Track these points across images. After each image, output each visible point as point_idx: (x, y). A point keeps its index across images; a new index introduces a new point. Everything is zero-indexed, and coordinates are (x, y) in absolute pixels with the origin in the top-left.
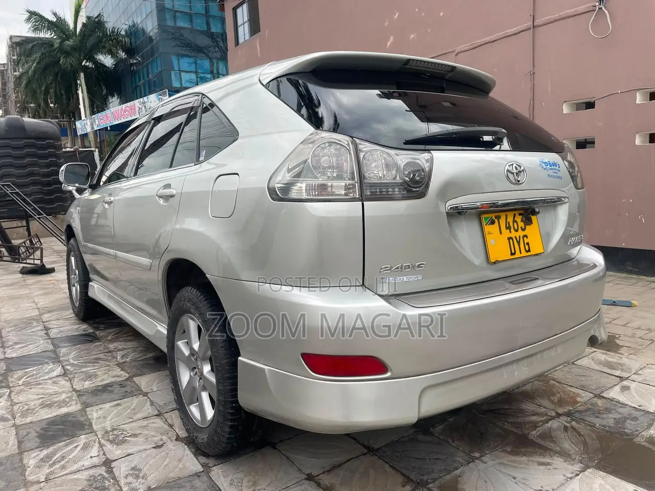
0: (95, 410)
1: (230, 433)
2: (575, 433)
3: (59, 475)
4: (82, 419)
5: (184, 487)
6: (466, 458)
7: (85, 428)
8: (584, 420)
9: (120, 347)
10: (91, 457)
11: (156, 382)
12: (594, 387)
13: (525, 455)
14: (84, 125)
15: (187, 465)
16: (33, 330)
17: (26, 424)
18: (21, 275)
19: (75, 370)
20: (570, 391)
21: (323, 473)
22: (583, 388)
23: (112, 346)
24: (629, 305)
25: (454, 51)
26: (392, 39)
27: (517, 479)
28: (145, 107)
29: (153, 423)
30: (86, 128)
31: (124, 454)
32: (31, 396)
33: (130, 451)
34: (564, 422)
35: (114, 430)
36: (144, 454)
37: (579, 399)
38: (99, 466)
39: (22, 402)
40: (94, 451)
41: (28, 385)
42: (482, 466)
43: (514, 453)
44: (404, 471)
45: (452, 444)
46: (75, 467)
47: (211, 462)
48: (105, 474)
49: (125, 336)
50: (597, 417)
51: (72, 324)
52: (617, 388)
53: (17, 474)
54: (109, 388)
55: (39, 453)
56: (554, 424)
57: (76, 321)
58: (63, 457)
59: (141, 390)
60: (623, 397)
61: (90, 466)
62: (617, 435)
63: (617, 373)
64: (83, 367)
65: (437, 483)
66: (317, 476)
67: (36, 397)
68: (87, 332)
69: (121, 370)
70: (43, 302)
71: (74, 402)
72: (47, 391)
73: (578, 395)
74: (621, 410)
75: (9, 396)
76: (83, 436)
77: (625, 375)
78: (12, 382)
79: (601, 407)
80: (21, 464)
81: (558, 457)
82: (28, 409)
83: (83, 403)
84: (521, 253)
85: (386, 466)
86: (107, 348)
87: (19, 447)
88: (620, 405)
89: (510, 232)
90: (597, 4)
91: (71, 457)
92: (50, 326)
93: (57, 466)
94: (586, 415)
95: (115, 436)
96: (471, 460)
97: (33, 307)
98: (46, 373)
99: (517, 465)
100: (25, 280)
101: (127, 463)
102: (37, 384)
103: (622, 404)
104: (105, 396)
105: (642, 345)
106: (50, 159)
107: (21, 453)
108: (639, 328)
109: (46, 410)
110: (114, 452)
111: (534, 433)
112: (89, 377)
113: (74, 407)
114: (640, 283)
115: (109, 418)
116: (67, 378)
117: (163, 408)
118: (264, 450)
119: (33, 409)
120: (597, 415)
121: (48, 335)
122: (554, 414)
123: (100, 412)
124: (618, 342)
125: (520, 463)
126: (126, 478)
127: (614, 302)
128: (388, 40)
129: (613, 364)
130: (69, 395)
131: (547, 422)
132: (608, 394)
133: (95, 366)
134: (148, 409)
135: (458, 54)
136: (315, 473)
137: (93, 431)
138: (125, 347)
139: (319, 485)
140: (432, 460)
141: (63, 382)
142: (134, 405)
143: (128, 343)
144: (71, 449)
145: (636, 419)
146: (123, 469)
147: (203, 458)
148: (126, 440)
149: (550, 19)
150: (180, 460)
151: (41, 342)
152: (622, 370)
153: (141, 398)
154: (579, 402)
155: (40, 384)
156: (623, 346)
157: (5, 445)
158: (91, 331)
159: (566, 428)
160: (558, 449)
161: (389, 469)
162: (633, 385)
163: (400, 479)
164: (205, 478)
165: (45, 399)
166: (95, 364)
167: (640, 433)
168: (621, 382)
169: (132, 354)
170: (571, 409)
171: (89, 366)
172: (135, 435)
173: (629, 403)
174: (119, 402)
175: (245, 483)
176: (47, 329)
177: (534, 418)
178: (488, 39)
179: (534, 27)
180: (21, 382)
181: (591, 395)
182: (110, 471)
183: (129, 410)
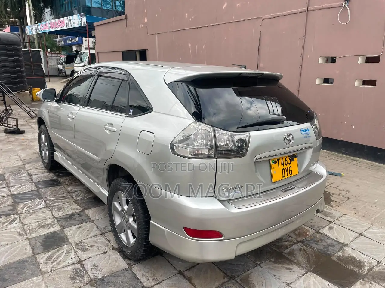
0: (68, 230)
1: (143, 253)
2: (304, 253)
3: (57, 268)
4: (63, 236)
5: (120, 276)
6: (253, 264)
7: (65, 241)
8: (310, 246)
9: (74, 190)
10: (72, 258)
11: (97, 214)
12: (316, 227)
13: (280, 263)
14: (31, 30)
15: (120, 264)
16: (22, 176)
17: (33, 238)
18: (5, 134)
19: (52, 204)
20: (305, 228)
21: (186, 270)
22: (311, 227)
23: (69, 189)
24: (340, 175)
25: (262, 18)
26: (226, 4)
27: (276, 277)
28: (71, 22)
29: (100, 239)
30: (32, 32)
31: (88, 257)
32: (32, 220)
33: (91, 255)
34: (300, 246)
35: (80, 243)
36: (98, 257)
37: (308, 233)
38: (76, 263)
39: (28, 224)
40: (72, 255)
41: (28, 213)
42: (260, 269)
43: (276, 262)
44: (224, 271)
45: (247, 256)
46: (64, 264)
47: (132, 263)
48: (80, 268)
49: (75, 182)
50: (316, 244)
51: (44, 173)
52: (327, 228)
53: (36, 267)
54: (73, 217)
55: (44, 255)
56: (295, 247)
57: (45, 170)
58: (57, 258)
59: (90, 219)
60: (329, 233)
61: (72, 263)
62: (324, 255)
63: (328, 219)
64: (56, 202)
65: (239, 277)
66: (183, 272)
67: (35, 221)
68: (53, 178)
69: (77, 205)
70: (24, 155)
71: (56, 225)
72: (40, 217)
73: (308, 231)
74: (328, 241)
75: (20, 219)
76: (65, 246)
77: (332, 220)
78: (19, 211)
79: (318, 238)
80: (36, 262)
81: (295, 265)
82: (32, 229)
83: (61, 226)
84: (287, 175)
85: (216, 267)
86: (67, 190)
87: (33, 252)
88: (327, 238)
89: (283, 166)
90: (344, 3)
91: (61, 258)
92: (32, 173)
93: (55, 263)
94: (310, 243)
95: (82, 247)
96: (255, 266)
97: (18, 159)
98: (36, 205)
99: (276, 269)
100: (8, 138)
101: (90, 262)
102: (33, 213)
103: (328, 237)
104: (72, 222)
105: (343, 201)
106: (15, 58)
107: (35, 255)
108: (343, 190)
109: (42, 229)
110: (83, 256)
111: (285, 251)
112: (60, 209)
113: (56, 228)
114: (348, 161)
115: (76, 235)
116: (49, 209)
117: (104, 230)
118: (157, 257)
119: (35, 229)
120: (316, 243)
121: (32, 180)
122: (296, 241)
123: (71, 232)
124: (331, 198)
125: (278, 268)
126: (91, 270)
127: (333, 173)
128: (224, 5)
129: (327, 213)
130: (52, 220)
131: (292, 246)
132: (322, 231)
133: (62, 202)
134: (96, 231)
135: (263, 20)
136: (182, 271)
137: (69, 243)
138: (77, 190)
139: (184, 277)
140: (237, 265)
141: (47, 212)
142: (88, 228)
143: (78, 187)
144: (61, 254)
145: (333, 246)
146: (89, 266)
147: (128, 260)
148: (88, 249)
149: (317, 7)
150: (116, 261)
151: (29, 184)
152: (331, 217)
153: (91, 224)
154: (308, 235)
155: (35, 213)
156: (333, 201)
157: (25, 250)
158: (55, 178)
159: (301, 249)
160: (296, 261)
161: (218, 270)
162: (335, 227)
163: (223, 274)
164: (130, 272)
165: (40, 222)
166: (62, 201)
167: (335, 254)
168: (329, 224)
169: (81, 195)
170: (304, 239)
171: (59, 202)
172: (91, 246)
173: (332, 237)
174: (79, 226)
175: (150, 275)
176: (30, 175)
177: (286, 243)
178: (281, 14)
179: (308, 11)
180: (24, 211)
181: (315, 231)
182: (82, 266)
183: (86, 231)
